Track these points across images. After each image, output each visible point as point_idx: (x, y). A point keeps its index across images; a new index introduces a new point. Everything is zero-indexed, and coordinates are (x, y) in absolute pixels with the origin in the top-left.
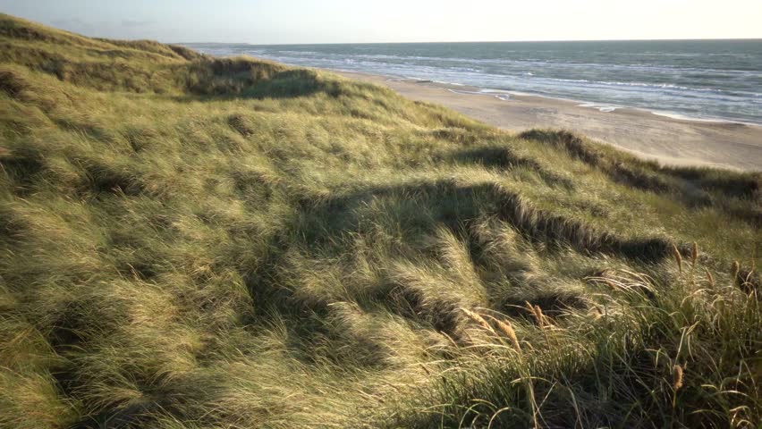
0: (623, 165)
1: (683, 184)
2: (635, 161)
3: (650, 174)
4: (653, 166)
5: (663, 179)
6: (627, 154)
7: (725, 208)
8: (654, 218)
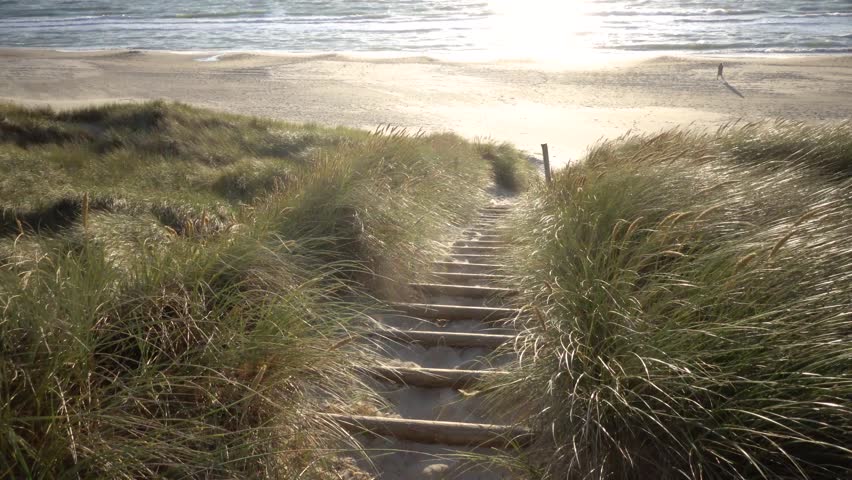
0: (6, 120)
1: (86, 128)
2: (21, 113)
3: (45, 125)
4: (45, 114)
5: (62, 128)
6: (10, 105)
7: (136, 145)
8: (62, 175)
